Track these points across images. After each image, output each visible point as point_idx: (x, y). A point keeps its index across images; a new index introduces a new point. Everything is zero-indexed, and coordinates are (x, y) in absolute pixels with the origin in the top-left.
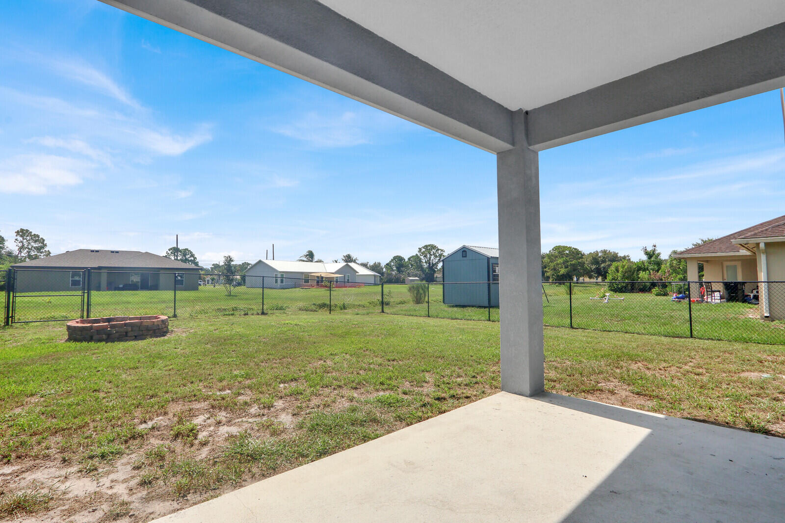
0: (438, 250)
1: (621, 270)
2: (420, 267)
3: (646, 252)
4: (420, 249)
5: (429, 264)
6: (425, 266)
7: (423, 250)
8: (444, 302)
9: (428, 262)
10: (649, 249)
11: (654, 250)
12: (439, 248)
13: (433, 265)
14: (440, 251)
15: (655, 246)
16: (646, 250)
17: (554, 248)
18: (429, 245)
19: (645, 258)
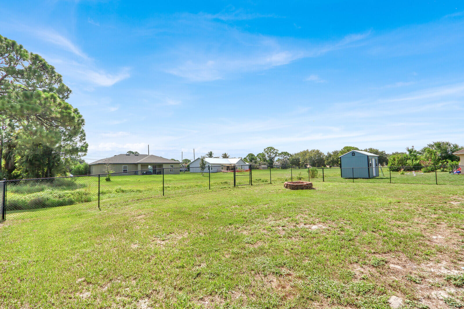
0: (275, 150)
1: (397, 159)
2: (265, 160)
3: (408, 150)
4: (265, 150)
5: (270, 157)
6: (268, 159)
7: (266, 150)
8: (342, 177)
9: (269, 157)
10: (410, 148)
11: (413, 149)
12: (275, 149)
13: (272, 158)
14: (276, 150)
15: (413, 147)
16: (408, 149)
17: (344, 147)
18: (270, 147)
19: (408, 153)
